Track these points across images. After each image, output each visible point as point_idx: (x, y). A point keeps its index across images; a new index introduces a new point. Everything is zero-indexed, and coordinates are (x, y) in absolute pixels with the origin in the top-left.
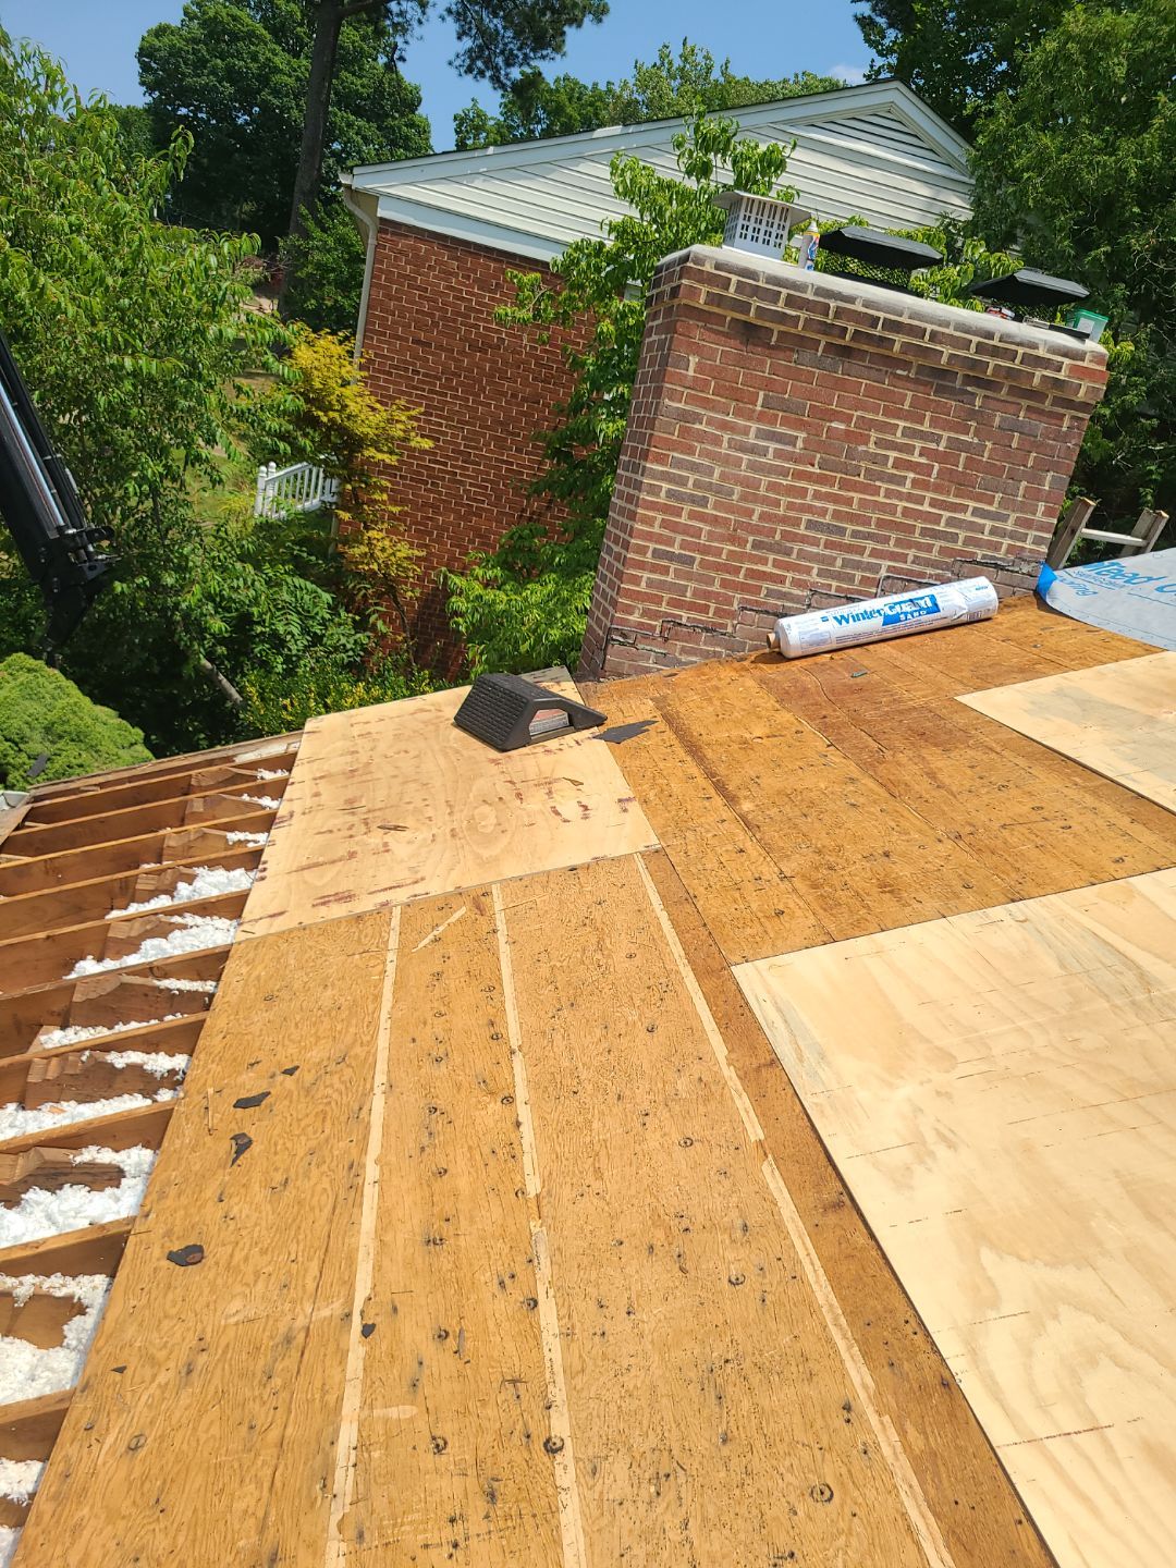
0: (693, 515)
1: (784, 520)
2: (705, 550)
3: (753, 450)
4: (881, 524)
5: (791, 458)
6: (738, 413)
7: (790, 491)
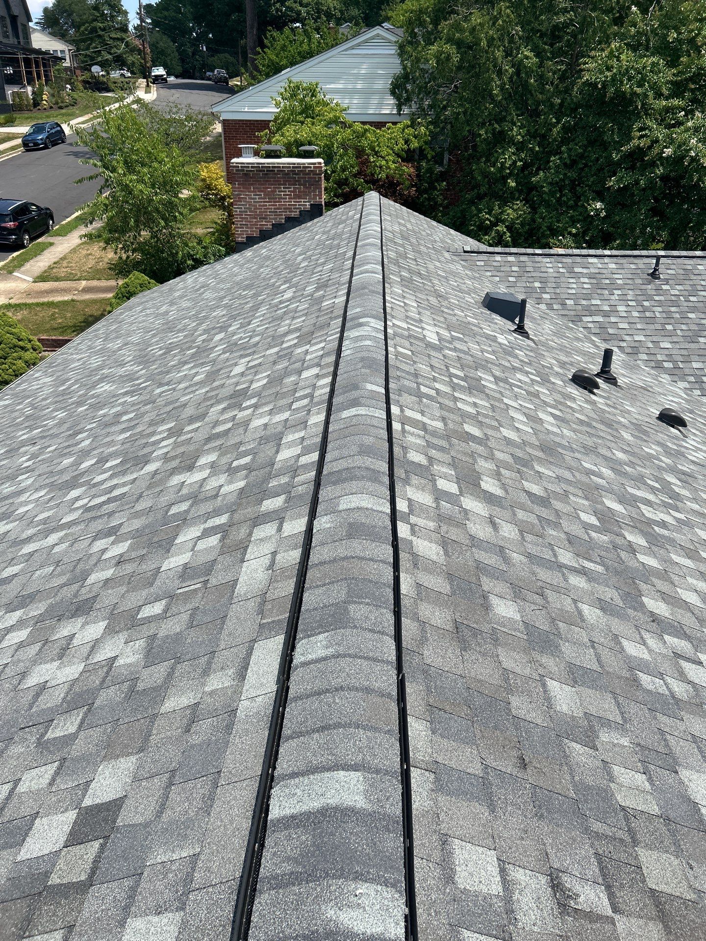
0: (245, 215)
1: (264, 212)
2: (250, 222)
3: (253, 199)
4: (284, 208)
5: (261, 198)
6: (249, 192)
7: (264, 205)
